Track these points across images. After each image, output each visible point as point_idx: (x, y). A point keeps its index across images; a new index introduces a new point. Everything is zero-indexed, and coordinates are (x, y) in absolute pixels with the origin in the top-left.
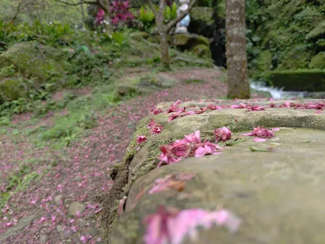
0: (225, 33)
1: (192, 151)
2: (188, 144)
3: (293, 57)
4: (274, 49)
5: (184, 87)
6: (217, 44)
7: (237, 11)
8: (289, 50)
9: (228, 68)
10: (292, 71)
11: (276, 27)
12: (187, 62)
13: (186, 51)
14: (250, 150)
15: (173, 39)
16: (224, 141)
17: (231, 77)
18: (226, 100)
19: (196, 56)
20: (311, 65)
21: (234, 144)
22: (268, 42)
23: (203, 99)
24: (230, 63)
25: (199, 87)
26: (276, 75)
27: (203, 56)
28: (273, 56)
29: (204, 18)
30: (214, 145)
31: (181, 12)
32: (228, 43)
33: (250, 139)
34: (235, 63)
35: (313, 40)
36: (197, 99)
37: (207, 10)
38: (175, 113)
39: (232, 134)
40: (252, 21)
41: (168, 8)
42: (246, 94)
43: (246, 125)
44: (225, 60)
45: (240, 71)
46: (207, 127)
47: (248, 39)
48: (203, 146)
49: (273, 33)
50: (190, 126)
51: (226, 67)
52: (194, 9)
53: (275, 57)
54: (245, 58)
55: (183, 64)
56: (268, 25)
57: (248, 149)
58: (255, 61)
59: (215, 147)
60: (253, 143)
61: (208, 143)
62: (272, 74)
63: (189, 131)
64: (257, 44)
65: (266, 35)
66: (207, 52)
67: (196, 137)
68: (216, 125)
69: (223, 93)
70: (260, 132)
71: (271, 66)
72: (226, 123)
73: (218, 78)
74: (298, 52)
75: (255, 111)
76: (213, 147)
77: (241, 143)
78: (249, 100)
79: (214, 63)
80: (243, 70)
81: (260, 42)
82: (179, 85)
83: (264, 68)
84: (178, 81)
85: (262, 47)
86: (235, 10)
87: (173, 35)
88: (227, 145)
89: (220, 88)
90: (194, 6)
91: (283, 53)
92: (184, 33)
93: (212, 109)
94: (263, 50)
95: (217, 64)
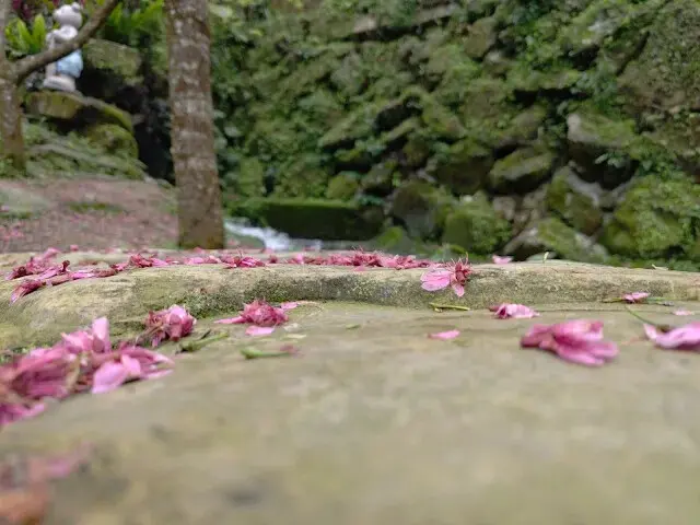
0: (168, 109)
1: (84, 378)
2: (72, 357)
3: (300, 175)
4: (267, 157)
5: (70, 218)
6: (150, 130)
7: (195, 66)
8: (293, 162)
9: (177, 182)
10: (300, 201)
11: (268, 116)
12: (75, 161)
13: (72, 134)
14: (243, 357)
15: (35, 100)
16: (176, 340)
17: (184, 203)
18: (175, 251)
19: (99, 150)
20: (329, 193)
21: (203, 345)
22: (255, 141)
23: (118, 247)
24: (182, 174)
25: (109, 221)
26: (271, 206)
27: (119, 151)
28: (266, 169)
29: (119, 67)
30: (148, 352)
31: (58, 41)
32: (177, 129)
33: (236, 330)
34: (192, 173)
35: (331, 149)
36: (104, 248)
37: (127, 53)
38: (35, 278)
39: (195, 321)
40: (224, 96)
41: (21, 25)
42: (217, 239)
43: (226, 300)
44: (171, 164)
45: (204, 191)
46: (128, 309)
47: (216, 129)
48: (118, 360)
49: (264, 126)
50: (78, 310)
51: (173, 182)
52: (92, 41)
53: (270, 172)
54: (213, 166)
55: (66, 164)
56: (255, 109)
57: (237, 355)
58: (232, 175)
59: (150, 358)
60: (247, 340)
61: (133, 349)
62: (266, 204)
63: (76, 322)
64: (236, 141)
65: (251, 129)
66: (127, 143)
67: (96, 338)
68: (152, 302)
69: (168, 236)
70: (258, 313)
71: (263, 190)
72: (180, 297)
73: (154, 203)
74: (308, 167)
75: (246, 268)
76: (146, 360)
77: (219, 342)
78: (226, 251)
79: (145, 171)
80: (210, 190)
81: (242, 140)
82: (55, 213)
83: (249, 190)
84: (50, 205)
85: (246, 150)
86: (189, 63)
87: (34, 89)
88: (184, 350)
89: (160, 225)
90: (92, 34)
91: (283, 166)
92: (69, 92)
93: (143, 266)
94: (248, 155)
95: (153, 173)
